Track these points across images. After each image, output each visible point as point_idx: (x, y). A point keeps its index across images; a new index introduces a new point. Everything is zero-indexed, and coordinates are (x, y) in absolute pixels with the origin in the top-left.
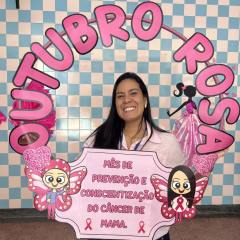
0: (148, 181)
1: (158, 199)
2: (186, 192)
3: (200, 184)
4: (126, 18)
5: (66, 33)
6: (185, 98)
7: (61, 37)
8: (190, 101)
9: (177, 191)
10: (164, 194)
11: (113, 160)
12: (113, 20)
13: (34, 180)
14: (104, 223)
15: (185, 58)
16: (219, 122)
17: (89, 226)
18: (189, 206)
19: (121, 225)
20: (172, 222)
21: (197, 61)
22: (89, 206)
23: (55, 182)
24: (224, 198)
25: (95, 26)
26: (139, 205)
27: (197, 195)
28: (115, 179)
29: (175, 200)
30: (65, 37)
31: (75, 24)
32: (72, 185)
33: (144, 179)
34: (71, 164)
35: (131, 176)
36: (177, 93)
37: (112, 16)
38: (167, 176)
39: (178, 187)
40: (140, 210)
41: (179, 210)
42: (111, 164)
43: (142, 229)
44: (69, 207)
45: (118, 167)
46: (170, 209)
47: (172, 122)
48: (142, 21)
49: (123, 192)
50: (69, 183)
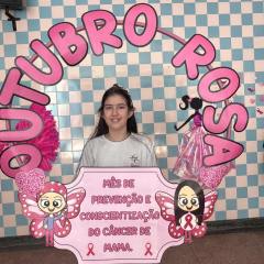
0: (152, 199)
3: (209, 198)
4: (117, 24)
5: (53, 44)
7: (48, 48)
8: (197, 113)
10: (171, 212)
11: (113, 179)
13: (28, 205)
14: (107, 247)
15: (185, 62)
16: (226, 130)
17: (91, 252)
18: (199, 224)
19: (126, 248)
20: (181, 241)
22: (91, 230)
23: (51, 207)
25: (83, 33)
26: (145, 225)
27: (206, 210)
29: (183, 218)
30: (52, 49)
31: (62, 34)
32: (71, 209)
33: (148, 198)
34: (67, 186)
35: (134, 195)
36: (183, 106)
38: (173, 193)
39: (185, 203)
40: (145, 231)
41: (189, 228)
42: (111, 183)
43: (149, 251)
45: (119, 186)
46: (178, 228)
48: (135, 25)
49: (125, 213)
50: (66, 207)
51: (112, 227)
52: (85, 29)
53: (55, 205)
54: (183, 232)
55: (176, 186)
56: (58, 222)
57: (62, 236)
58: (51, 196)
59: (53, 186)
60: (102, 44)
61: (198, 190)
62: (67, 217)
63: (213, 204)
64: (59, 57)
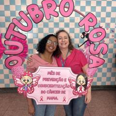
0: (67, 80)
1: (71, 87)
2: (84, 84)
4: (57, 6)
5: (29, 13)
6: (86, 39)
7: (26, 15)
10: (74, 85)
12: (51, 7)
15: (84, 25)
16: (99, 53)
20: (77, 97)
21: (89, 26)
25: (42, 9)
26: (63, 90)
27: (88, 85)
28: (53, 80)
30: (28, 15)
31: (33, 9)
32: (34, 83)
33: (65, 79)
34: (33, 74)
35: (60, 78)
36: (82, 36)
37: (50, 5)
38: (75, 78)
39: (80, 82)
40: (64, 92)
41: (81, 92)
43: (64, 100)
44: (33, 92)
45: (54, 74)
46: (76, 91)
48: (64, 7)
49: (56, 85)
50: (32, 82)
51: (50, 90)
52: (43, 7)
53: (28, 81)
54: (78, 93)
56: (29, 88)
57: (30, 93)
60: (50, 15)
61: (86, 77)
62: (33, 86)
63: (91, 83)
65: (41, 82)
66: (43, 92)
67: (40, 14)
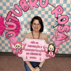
1: (45, 52)
4: (38, 1)
5: (20, 5)
7: (19, 6)
9: (50, 50)
11: (33, 41)
12: (34, 1)
14: (31, 57)
16: (63, 32)
17: (27, 58)
18: (53, 54)
19: (35, 58)
20: (48, 58)
21: (58, 14)
23: (18, 47)
24: (69, 52)
26: (40, 53)
27: (56, 51)
28: (34, 46)
31: (23, 3)
32: (22, 48)
33: (41, 47)
34: (22, 42)
35: (38, 46)
38: (48, 46)
40: (40, 55)
41: (51, 55)
42: (33, 42)
43: (40, 59)
45: (35, 43)
46: (48, 55)
47: (55, 30)
48: (42, 2)
49: (36, 50)
50: (21, 47)
51: (32, 53)
52: (29, 2)
55: (49, 45)
58: (18, 44)
59: (18, 42)
60: (33, 6)
64: (21, 9)
65: (26, 47)
66: (27, 54)
67: (27, 6)
